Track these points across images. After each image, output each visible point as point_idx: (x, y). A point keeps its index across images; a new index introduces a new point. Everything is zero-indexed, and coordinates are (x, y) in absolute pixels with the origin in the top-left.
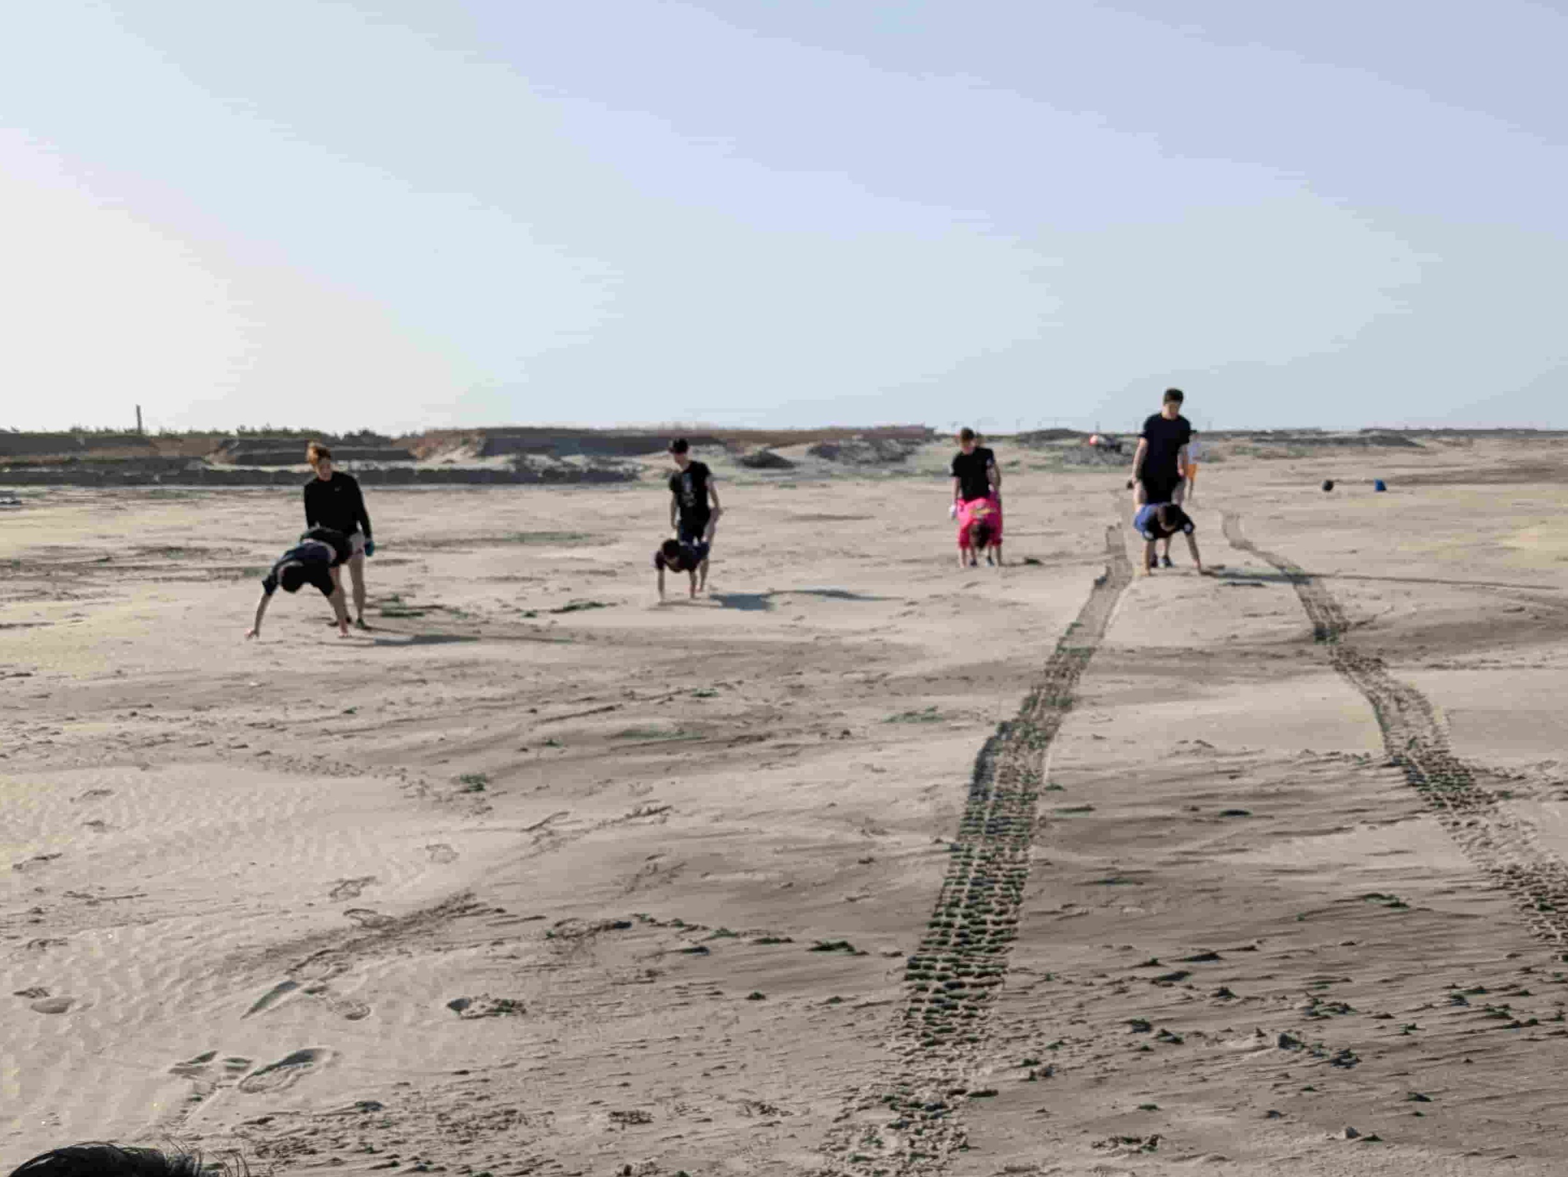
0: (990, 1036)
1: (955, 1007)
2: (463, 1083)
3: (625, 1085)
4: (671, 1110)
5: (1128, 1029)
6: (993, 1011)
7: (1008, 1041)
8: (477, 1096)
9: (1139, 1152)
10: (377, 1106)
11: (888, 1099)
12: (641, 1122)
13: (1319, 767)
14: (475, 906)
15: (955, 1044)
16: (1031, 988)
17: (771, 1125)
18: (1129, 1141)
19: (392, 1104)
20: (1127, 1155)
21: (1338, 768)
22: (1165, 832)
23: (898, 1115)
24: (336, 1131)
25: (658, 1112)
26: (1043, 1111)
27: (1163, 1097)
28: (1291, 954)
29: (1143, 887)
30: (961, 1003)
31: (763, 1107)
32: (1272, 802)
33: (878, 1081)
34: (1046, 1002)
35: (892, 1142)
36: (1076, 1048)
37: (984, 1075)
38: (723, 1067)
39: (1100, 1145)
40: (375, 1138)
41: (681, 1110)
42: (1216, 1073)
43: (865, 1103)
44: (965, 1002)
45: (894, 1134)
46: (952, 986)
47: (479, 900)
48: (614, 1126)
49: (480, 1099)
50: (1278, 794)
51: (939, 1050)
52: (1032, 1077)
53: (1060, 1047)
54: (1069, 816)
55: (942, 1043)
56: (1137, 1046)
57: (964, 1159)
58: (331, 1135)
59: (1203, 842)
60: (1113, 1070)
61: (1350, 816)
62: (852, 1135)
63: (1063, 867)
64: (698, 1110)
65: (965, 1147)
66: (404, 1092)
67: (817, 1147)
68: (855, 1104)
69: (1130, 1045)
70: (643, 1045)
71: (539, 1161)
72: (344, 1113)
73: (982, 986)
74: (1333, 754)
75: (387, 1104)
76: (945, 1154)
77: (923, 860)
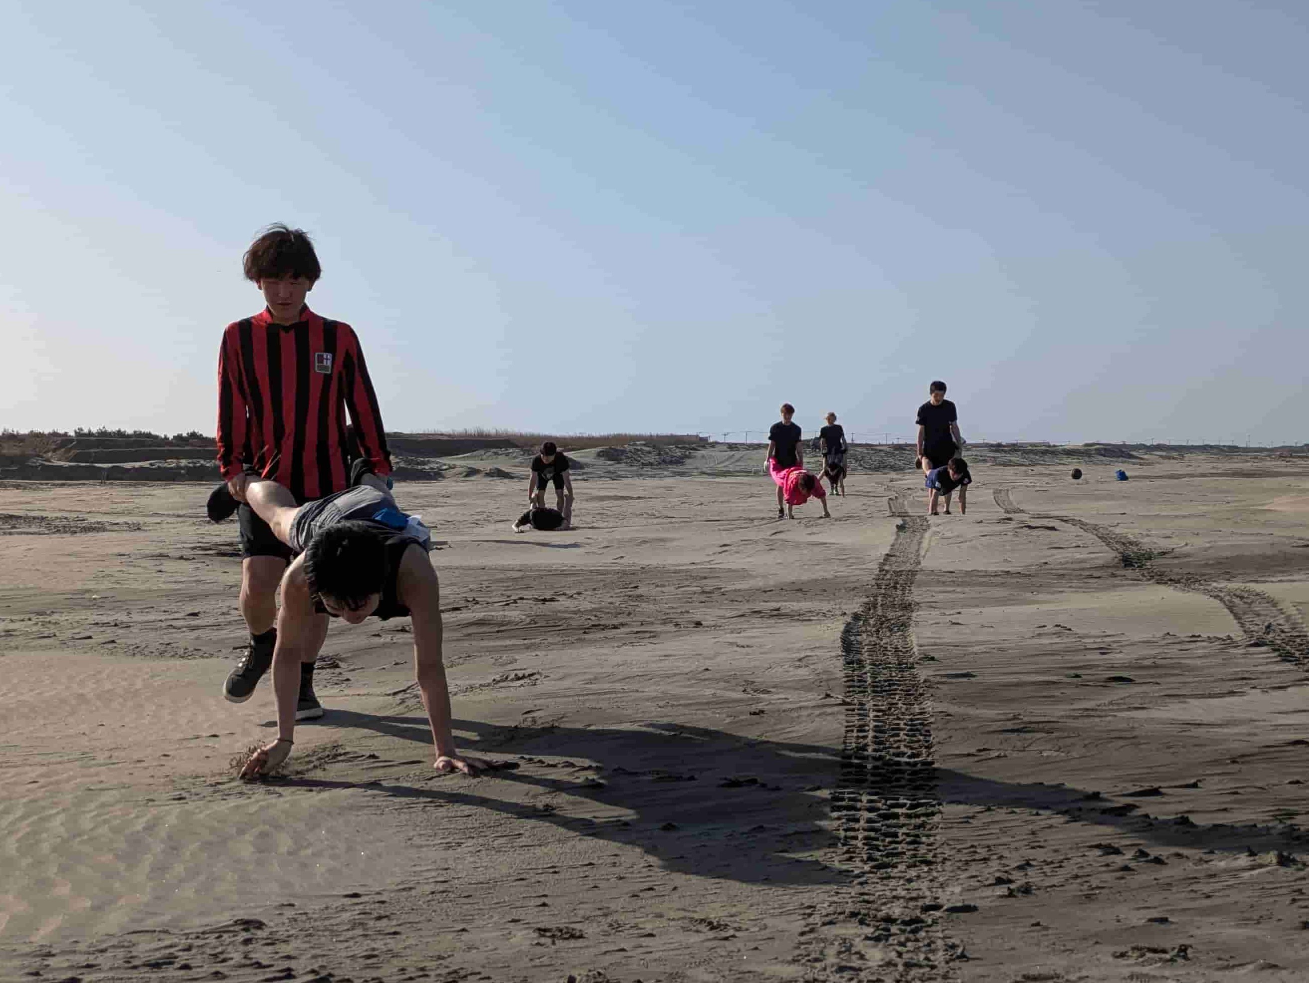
0: (945, 859)
1: (895, 835)
2: (357, 904)
3: (544, 905)
4: (606, 928)
5: (1098, 852)
6: (938, 838)
7: (967, 863)
8: (375, 915)
9: (1172, 960)
10: (260, 925)
11: (853, 915)
12: (573, 936)
13: (1184, 647)
14: (345, 754)
15: (908, 867)
16: (973, 817)
17: (726, 939)
18: (1155, 951)
19: (275, 924)
20: (1159, 964)
21: (1204, 648)
22: (1057, 693)
23: (872, 930)
24: (215, 948)
25: (590, 930)
26: (1038, 924)
27: (1172, 911)
28: (1239, 791)
29: (1053, 735)
30: (901, 831)
31: (710, 923)
32: (1152, 672)
33: (835, 899)
34: (995, 829)
35: (876, 955)
36: (1047, 869)
37: (953, 893)
38: (651, 889)
39: (1123, 955)
40: (262, 954)
41: (616, 927)
42: (1219, 890)
43: (828, 919)
44: (904, 830)
45: (875, 946)
46: (886, 817)
47: (348, 749)
48: (543, 940)
49: (379, 918)
50: (1156, 666)
51: (894, 872)
52: (1011, 894)
53: (1029, 869)
54: (954, 680)
55: (894, 866)
56: (1116, 867)
57: (967, 970)
58: (209, 951)
59: (1099, 702)
60: (1098, 888)
61: (1239, 682)
62: (825, 947)
63: (965, 718)
64: (636, 927)
65: (963, 957)
66: (289, 913)
67: (790, 958)
68: (816, 919)
69: (1107, 865)
70: (554, 870)
71: (463, 973)
72: (220, 932)
73: (917, 816)
74: (1193, 636)
75: (271, 924)
76: (943, 964)
77: (817, 712)
